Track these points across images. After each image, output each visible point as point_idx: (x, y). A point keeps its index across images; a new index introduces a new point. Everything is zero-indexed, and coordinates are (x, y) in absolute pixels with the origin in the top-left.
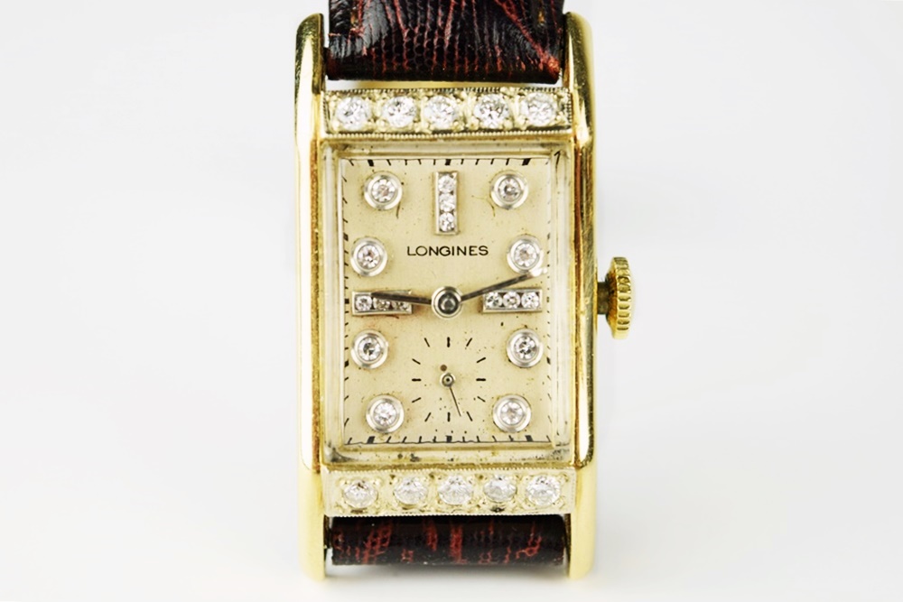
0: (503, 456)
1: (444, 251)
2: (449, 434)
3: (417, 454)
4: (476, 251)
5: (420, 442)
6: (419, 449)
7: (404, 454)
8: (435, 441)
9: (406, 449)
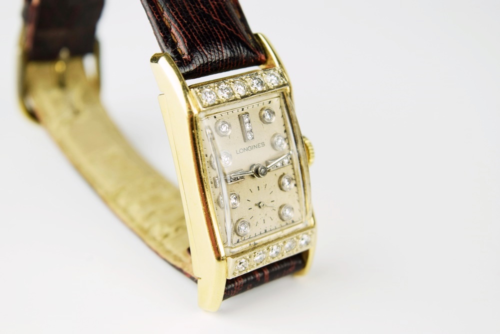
0: (286, 232)
1: (249, 149)
2: (265, 229)
3: (256, 242)
4: (261, 145)
5: (256, 236)
6: (257, 239)
7: (251, 243)
8: (261, 234)
9: (252, 241)
